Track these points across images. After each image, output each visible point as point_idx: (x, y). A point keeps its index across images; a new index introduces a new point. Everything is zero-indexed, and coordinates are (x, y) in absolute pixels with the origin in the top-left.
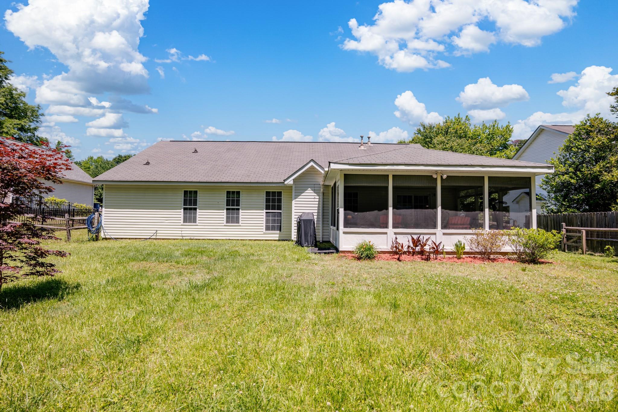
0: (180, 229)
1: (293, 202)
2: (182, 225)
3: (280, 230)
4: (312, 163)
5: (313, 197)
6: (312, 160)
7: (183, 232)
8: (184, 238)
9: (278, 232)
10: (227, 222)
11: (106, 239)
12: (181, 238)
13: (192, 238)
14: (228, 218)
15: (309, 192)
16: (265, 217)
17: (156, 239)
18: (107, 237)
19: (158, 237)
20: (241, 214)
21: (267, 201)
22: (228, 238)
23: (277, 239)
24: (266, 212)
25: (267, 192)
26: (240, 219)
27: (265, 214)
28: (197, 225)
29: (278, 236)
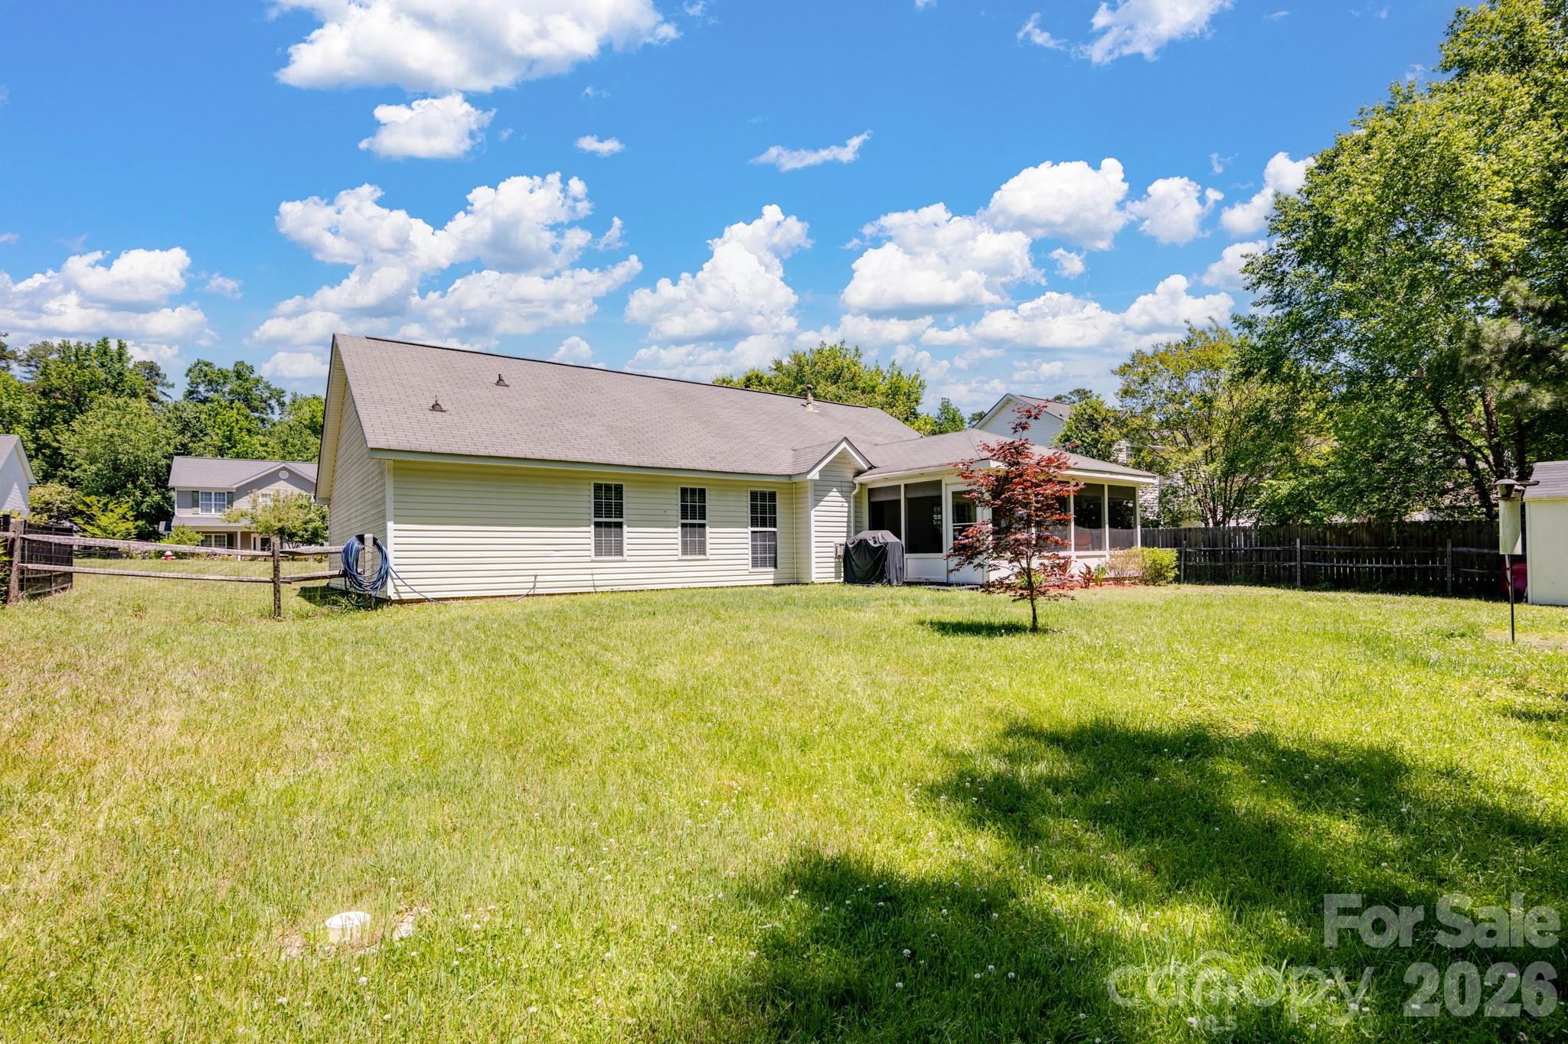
0: (589, 571)
1: (813, 513)
2: (592, 561)
3: (776, 567)
4: (844, 445)
5: (840, 504)
6: (846, 439)
7: (595, 577)
8: (598, 589)
9: (773, 569)
10: (684, 553)
11: (401, 602)
12: (592, 590)
13: (615, 588)
14: (684, 543)
15: (834, 495)
16: (749, 541)
17: (533, 595)
18: (404, 597)
19: (537, 591)
20: (708, 535)
21: (754, 509)
22: (686, 585)
23: (772, 582)
24: (753, 532)
25: (752, 493)
26: (708, 546)
27: (749, 535)
28: (625, 561)
29: (772, 577)
